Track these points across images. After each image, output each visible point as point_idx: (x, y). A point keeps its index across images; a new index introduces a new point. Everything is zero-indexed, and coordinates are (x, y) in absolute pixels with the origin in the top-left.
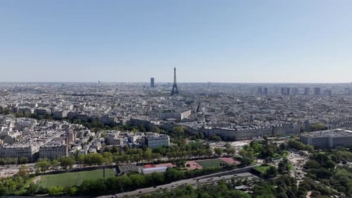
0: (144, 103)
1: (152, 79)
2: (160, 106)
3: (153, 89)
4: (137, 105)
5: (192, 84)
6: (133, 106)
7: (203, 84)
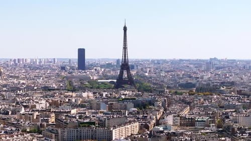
0: (43, 104)
1: (81, 52)
2: (74, 111)
3: (82, 73)
4: (23, 111)
5: (173, 62)
6: (14, 113)
7: (198, 64)
